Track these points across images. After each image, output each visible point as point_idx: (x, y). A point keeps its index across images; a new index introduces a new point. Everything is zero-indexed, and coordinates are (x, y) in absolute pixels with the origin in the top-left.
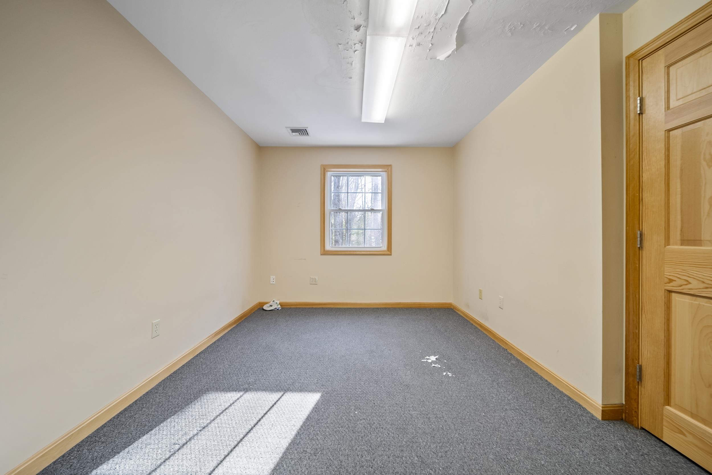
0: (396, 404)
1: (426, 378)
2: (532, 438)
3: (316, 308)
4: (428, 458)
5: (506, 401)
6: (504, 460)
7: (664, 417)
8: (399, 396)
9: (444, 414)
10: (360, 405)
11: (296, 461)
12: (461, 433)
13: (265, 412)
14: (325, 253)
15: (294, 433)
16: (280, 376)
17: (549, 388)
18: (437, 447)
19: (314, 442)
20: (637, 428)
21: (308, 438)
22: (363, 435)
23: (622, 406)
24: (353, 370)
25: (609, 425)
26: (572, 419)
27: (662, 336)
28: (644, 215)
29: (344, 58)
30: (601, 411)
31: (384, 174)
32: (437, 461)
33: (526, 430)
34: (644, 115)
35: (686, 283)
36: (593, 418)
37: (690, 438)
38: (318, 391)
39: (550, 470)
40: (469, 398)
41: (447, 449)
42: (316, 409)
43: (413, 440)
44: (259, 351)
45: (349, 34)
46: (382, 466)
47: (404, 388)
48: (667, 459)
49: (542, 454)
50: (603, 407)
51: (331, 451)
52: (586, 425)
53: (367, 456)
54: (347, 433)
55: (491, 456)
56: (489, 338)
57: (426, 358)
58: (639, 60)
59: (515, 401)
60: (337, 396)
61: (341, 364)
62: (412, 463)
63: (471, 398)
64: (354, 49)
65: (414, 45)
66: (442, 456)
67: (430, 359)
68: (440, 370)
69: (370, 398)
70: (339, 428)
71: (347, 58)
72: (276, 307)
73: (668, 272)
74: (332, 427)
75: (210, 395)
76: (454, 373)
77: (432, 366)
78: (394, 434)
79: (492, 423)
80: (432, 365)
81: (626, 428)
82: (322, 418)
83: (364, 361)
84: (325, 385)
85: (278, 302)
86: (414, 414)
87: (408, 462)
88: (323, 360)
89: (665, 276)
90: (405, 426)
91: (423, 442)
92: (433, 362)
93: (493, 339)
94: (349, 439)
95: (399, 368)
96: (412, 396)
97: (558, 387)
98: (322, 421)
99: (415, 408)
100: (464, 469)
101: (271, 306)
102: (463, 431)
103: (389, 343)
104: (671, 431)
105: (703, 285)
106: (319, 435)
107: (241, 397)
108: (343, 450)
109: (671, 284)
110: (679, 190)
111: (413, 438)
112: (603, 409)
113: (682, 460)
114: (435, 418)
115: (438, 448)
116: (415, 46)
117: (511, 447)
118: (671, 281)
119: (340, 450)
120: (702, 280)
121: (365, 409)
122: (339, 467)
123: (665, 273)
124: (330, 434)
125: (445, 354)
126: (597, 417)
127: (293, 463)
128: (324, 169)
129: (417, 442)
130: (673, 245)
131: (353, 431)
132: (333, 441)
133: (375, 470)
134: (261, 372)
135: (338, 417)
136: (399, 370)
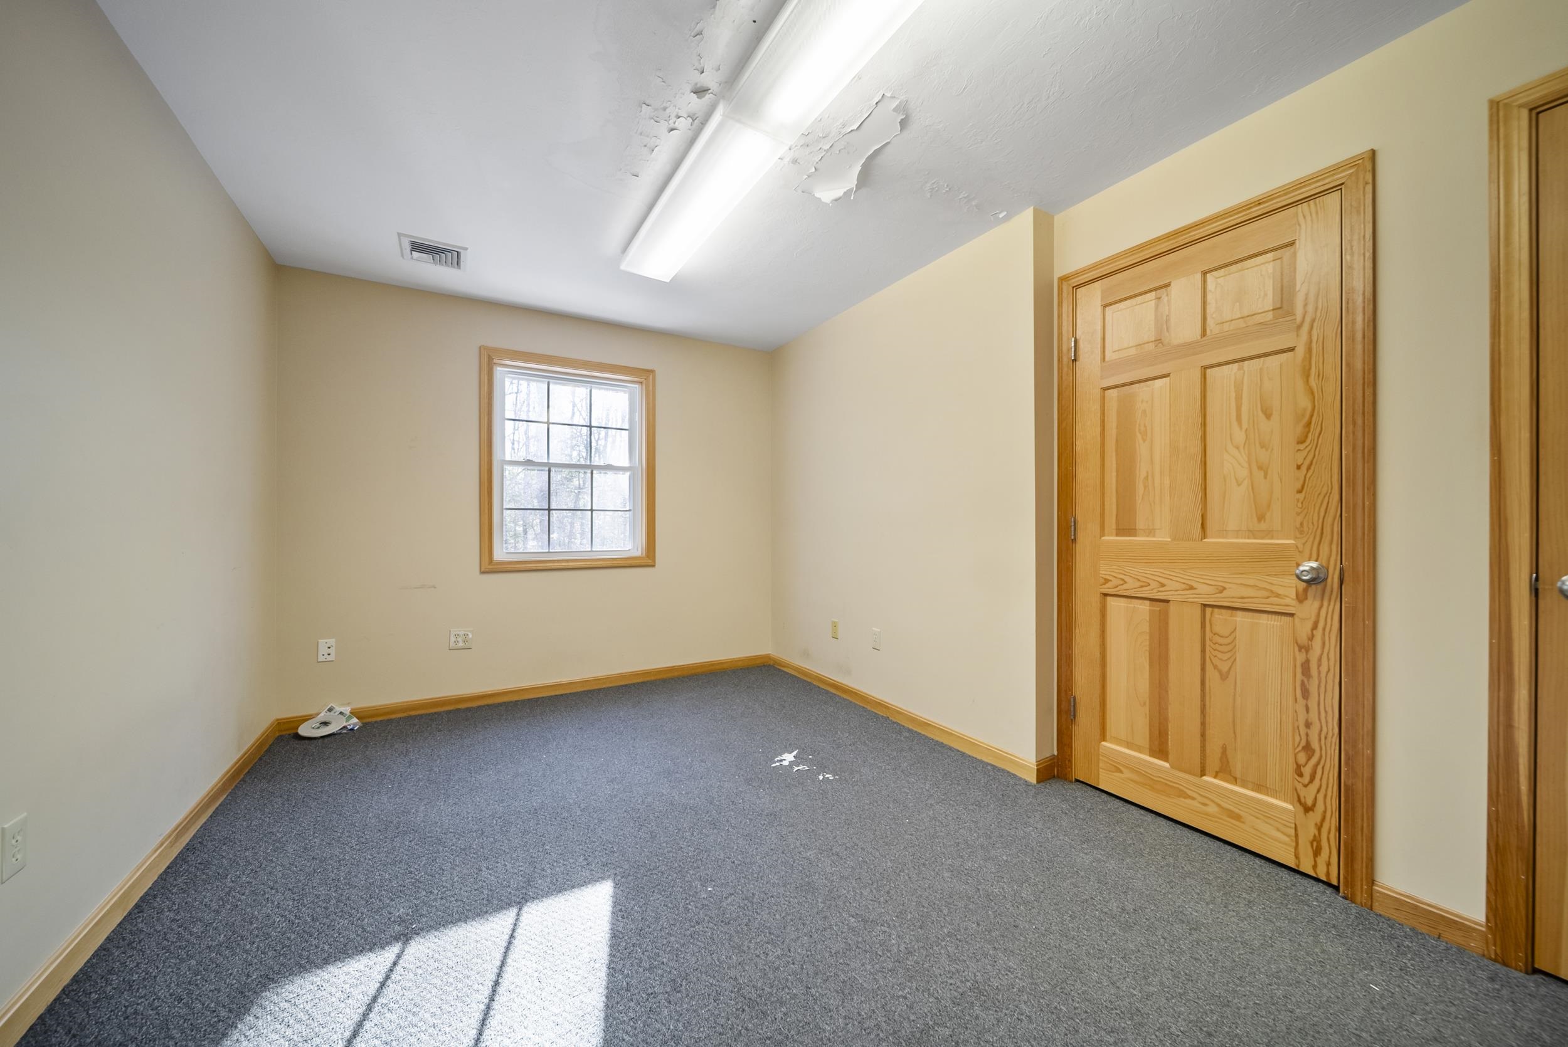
0: (772, 849)
1: (797, 793)
2: (979, 831)
3: (469, 709)
4: (869, 912)
5: (926, 793)
6: (963, 874)
7: (1101, 758)
8: (770, 836)
9: (854, 839)
10: (708, 875)
11: (644, 1018)
12: (893, 858)
13: (498, 963)
14: (490, 566)
15: (603, 973)
16: (479, 878)
17: (965, 760)
18: (871, 891)
19: (660, 972)
20: (1071, 782)
21: (641, 970)
22: (745, 921)
23: (1054, 759)
24: (651, 817)
25: (1046, 787)
26: (1008, 792)
27: (1098, 654)
28: (1077, 497)
29: (641, 134)
30: (1036, 770)
31: (636, 387)
32: (883, 911)
33: (968, 824)
34: (1077, 363)
35: (1122, 582)
36: (1027, 783)
37: (1127, 774)
38: (603, 878)
39: (1016, 864)
40: (876, 804)
41: (887, 888)
42: (620, 911)
43: (832, 895)
44: (372, 841)
45: (676, 94)
46: (809, 953)
47: (769, 820)
48: (1109, 807)
49: (998, 848)
50: (1037, 766)
51: (703, 970)
52: (1024, 795)
53: (775, 951)
54: (714, 929)
55: (946, 874)
56: (856, 705)
57: (776, 759)
58: (1073, 287)
59: (935, 789)
60: (652, 874)
61: (618, 811)
62: (853, 929)
63: (879, 803)
64: (672, 125)
65: (787, 160)
66: (886, 901)
67: (785, 760)
68: (811, 775)
69: (719, 855)
70: (694, 927)
71: (648, 136)
72: (345, 724)
73: (1104, 571)
74: (678, 932)
75: (290, 987)
76: (834, 773)
77: (794, 770)
78: (798, 897)
79: (924, 830)
80: (793, 768)
81: (1062, 785)
82: (647, 923)
83: (663, 795)
84: (609, 862)
85: (347, 710)
86: (810, 855)
87: (844, 930)
88: (571, 816)
89: (1101, 575)
90: (807, 880)
91: (849, 891)
92: (791, 764)
93: (863, 705)
94: (724, 938)
95: (740, 789)
96: (790, 829)
97: (975, 756)
98: (651, 929)
99: (806, 847)
100: (923, 907)
101: (325, 724)
102: (894, 855)
103: (693, 750)
104: (1107, 772)
105: (1138, 584)
106: (660, 954)
107: (399, 956)
108: (725, 960)
109: (1107, 585)
110: (1114, 465)
111: (831, 892)
112: (1039, 767)
113: (1121, 803)
114: (846, 850)
115: (874, 891)
116: (789, 162)
117: (962, 853)
118: (1107, 581)
119: (720, 963)
120: (1136, 577)
121: (722, 878)
122: (736, 989)
123: (1101, 572)
124: (683, 945)
125: (803, 746)
126: (1032, 782)
127: (642, 1025)
128: (490, 359)
129: (839, 897)
130: (1108, 536)
131: (722, 922)
132: (697, 952)
133: (802, 965)
134: (418, 884)
135: (678, 910)
136: (741, 792)
